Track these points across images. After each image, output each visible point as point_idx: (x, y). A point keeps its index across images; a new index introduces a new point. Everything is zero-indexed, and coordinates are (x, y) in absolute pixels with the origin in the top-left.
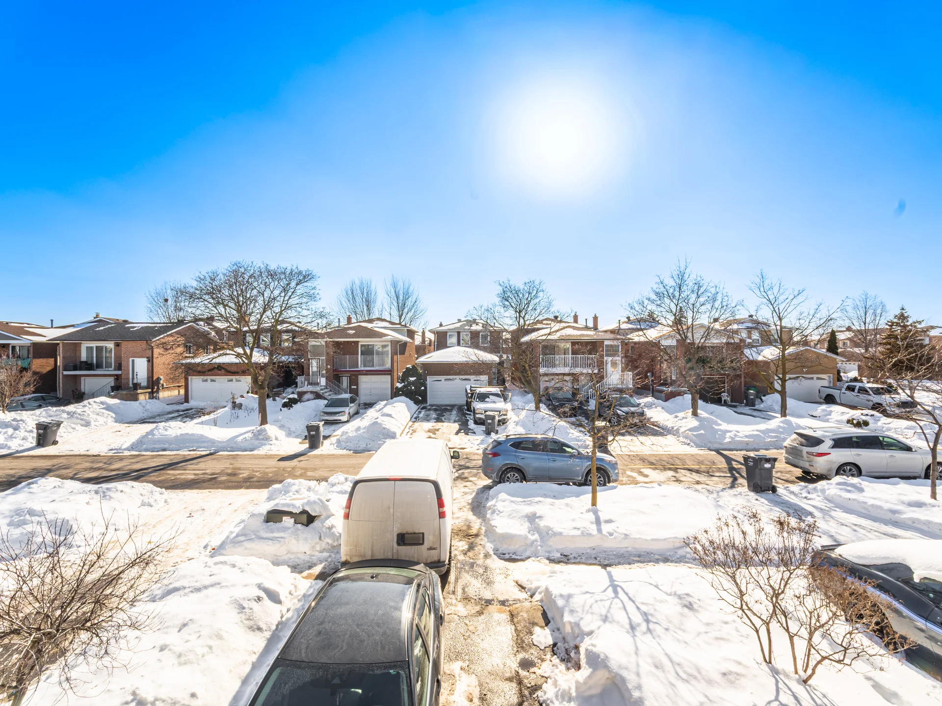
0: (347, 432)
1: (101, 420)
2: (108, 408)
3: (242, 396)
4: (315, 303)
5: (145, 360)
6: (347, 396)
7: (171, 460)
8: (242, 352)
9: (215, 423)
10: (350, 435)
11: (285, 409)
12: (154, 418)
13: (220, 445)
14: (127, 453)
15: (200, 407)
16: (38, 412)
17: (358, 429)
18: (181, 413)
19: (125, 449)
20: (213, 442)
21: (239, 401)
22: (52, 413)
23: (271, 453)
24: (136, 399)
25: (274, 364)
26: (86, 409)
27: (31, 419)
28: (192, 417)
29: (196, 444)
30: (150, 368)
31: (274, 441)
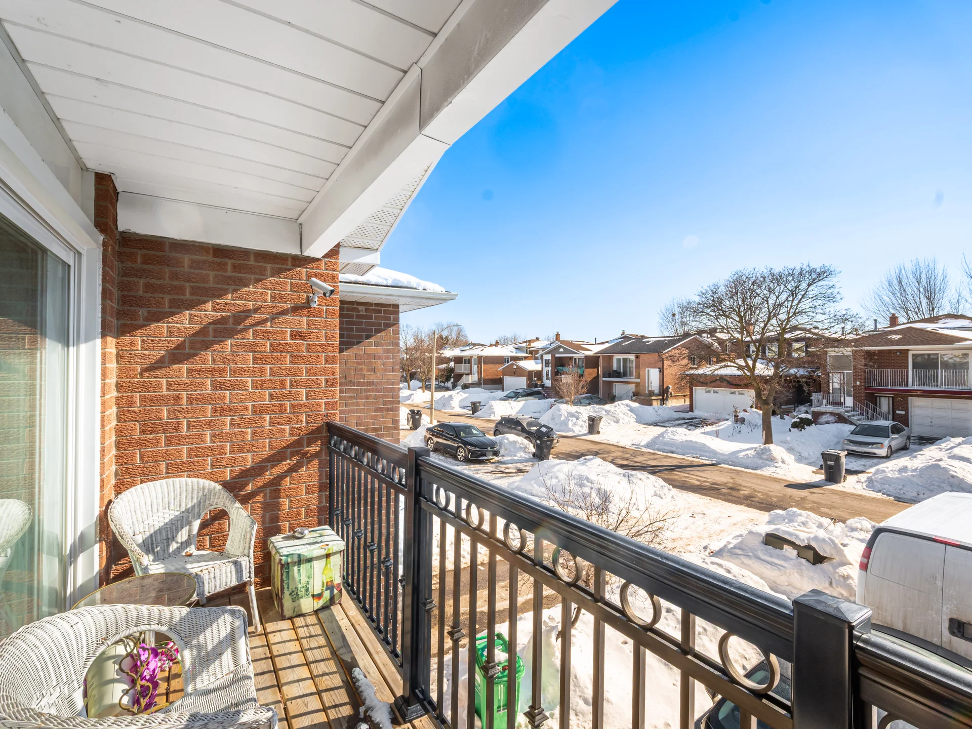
0: (884, 471)
1: (627, 419)
2: (631, 410)
3: (745, 411)
4: (835, 304)
5: (657, 370)
6: (888, 423)
7: (681, 463)
8: (744, 364)
9: (717, 434)
10: (889, 475)
11: (796, 430)
12: (664, 422)
13: (721, 457)
14: (644, 450)
15: (703, 417)
16: (589, 407)
17: (904, 469)
18: (687, 421)
19: (642, 446)
20: (714, 453)
21: (741, 415)
22: (597, 410)
23: (775, 476)
24: (651, 405)
25: (781, 377)
26: (616, 409)
27: (586, 411)
28: (696, 426)
29: (699, 452)
30: (661, 378)
31: (780, 464)
